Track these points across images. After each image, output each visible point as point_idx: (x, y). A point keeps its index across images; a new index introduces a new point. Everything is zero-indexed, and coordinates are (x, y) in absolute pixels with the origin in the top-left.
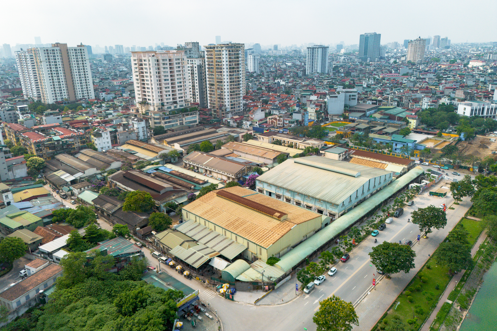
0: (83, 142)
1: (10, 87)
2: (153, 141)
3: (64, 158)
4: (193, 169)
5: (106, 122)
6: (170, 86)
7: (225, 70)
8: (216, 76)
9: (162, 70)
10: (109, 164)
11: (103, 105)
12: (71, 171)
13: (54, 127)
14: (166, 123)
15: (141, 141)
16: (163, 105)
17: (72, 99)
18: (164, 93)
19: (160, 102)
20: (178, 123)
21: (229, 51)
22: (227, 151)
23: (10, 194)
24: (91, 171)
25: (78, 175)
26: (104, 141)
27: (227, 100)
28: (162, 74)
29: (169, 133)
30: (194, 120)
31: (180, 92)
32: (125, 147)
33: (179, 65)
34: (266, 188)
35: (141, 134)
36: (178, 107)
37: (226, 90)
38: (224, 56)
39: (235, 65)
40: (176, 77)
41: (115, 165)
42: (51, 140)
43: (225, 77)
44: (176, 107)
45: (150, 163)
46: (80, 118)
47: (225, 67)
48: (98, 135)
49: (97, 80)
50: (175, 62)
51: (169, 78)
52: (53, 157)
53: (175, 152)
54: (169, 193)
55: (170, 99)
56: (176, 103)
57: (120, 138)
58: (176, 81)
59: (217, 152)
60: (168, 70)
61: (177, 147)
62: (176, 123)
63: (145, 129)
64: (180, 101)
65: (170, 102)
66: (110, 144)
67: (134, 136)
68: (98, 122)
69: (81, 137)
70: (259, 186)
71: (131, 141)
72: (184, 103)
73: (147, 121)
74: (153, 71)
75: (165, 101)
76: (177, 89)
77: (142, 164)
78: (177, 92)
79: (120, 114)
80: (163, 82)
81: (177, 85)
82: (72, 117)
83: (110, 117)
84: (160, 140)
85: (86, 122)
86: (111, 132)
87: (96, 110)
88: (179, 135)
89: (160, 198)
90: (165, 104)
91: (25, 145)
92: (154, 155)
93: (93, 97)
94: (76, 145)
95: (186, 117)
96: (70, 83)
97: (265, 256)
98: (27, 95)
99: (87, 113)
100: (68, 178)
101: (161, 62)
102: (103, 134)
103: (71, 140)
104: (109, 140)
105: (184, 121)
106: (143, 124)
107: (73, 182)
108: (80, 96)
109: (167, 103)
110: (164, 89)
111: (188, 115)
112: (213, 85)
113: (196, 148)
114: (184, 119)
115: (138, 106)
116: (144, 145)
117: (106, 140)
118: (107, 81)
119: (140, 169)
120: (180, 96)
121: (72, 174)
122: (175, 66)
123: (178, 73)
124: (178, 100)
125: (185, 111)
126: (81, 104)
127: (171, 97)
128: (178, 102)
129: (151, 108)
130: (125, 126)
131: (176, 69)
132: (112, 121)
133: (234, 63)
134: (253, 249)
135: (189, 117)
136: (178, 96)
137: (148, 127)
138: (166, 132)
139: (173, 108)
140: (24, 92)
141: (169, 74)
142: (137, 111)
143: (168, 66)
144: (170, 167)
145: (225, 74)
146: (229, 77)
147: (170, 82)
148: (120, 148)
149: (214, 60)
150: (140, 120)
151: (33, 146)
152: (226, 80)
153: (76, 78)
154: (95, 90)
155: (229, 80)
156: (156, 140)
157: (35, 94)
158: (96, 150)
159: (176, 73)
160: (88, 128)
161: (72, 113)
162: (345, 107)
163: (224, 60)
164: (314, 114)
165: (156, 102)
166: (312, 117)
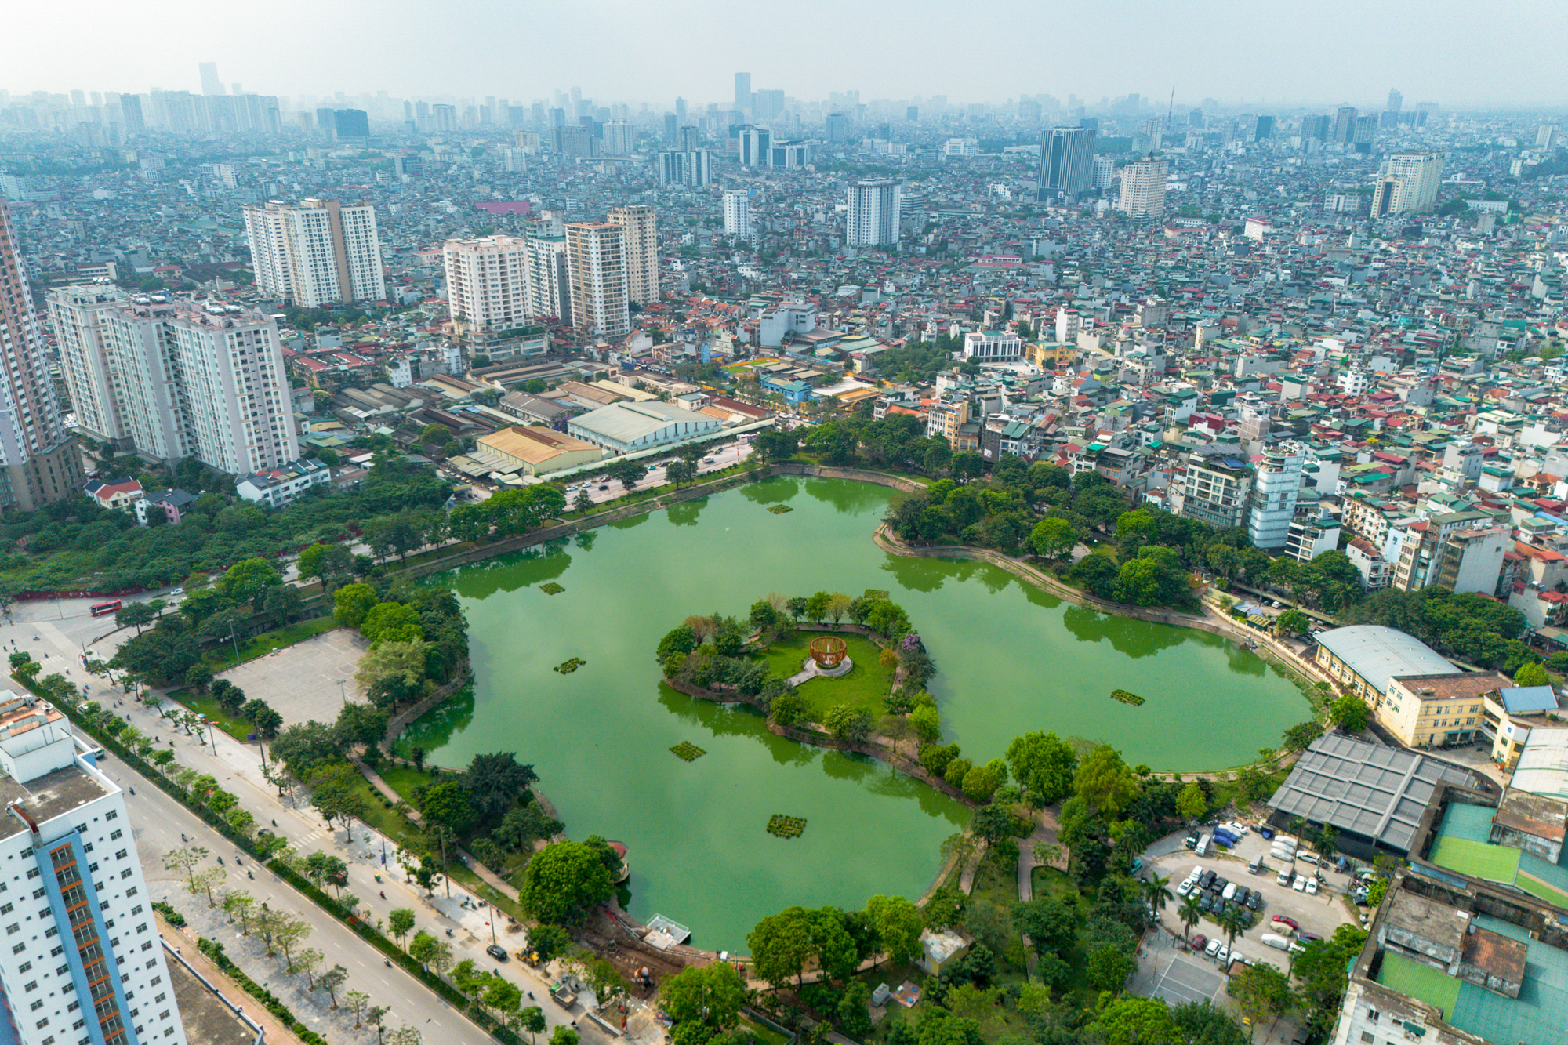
0: (375, 375)
1: (213, 260)
2: (469, 377)
3: (352, 392)
4: (510, 413)
5: (405, 347)
6: (500, 294)
7: (595, 267)
8: (582, 274)
9: (488, 271)
10: (408, 401)
11: (401, 316)
12: (365, 407)
13: (336, 352)
14: (492, 350)
15: (454, 376)
16: (489, 323)
17: (347, 300)
18: (491, 306)
19: (485, 318)
20: (512, 351)
21: (602, 237)
22: (562, 393)
23: (308, 423)
24: (387, 408)
25: (373, 412)
26: (402, 373)
27: (599, 316)
28: (488, 276)
29: (496, 366)
30: (539, 346)
31: (516, 303)
32: (430, 384)
34: (578, 432)
35: (454, 367)
36: (514, 326)
37: (598, 300)
38: (593, 245)
40: (510, 281)
41: (416, 403)
42: (336, 370)
43: (596, 278)
44: (510, 326)
45: (457, 402)
46: (366, 339)
47: (594, 261)
48: (395, 365)
49: (389, 255)
50: (508, 258)
51: (499, 283)
52: (338, 391)
53: (493, 391)
54: (468, 430)
55: (497, 314)
56: (509, 320)
57: (425, 370)
58: (511, 287)
59: (547, 394)
60: (498, 271)
61: (497, 385)
62: (509, 350)
63: (460, 360)
64: (516, 317)
65: (501, 319)
66: (410, 379)
67: (442, 369)
68: (394, 347)
69: (372, 367)
70: (570, 429)
71: (439, 376)
72: (523, 321)
73: (463, 348)
74: (475, 272)
75: (493, 317)
76: (512, 298)
77: (447, 403)
78: (512, 304)
79: (426, 334)
80: (490, 288)
81: (511, 293)
82: (354, 336)
83: (411, 339)
84: (478, 376)
85: (376, 345)
86: (411, 362)
87: (389, 325)
88: (507, 369)
89: (459, 433)
90: (493, 322)
91: (301, 375)
92: (465, 394)
93: (383, 296)
94: (366, 378)
95: (526, 342)
96: (343, 270)
97: (533, 472)
98: (264, 288)
99: (376, 331)
100: (363, 415)
101: (486, 259)
102: (401, 364)
103: (360, 370)
104: (409, 373)
105: (522, 349)
106: (457, 352)
107: (367, 419)
108: (360, 295)
109: (497, 320)
110: (491, 300)
111: (529, 339)
112: (578, 288)
113: (521, 387)
114: (522, 345)
115: (453, 323)
116: (455, 381)
117: (404, 373)
118: (407, 255)
119: (444, 408)
120: (517, 309)
121: (365, 410)
122: (508, 264)
124: (513, 315)
125: (523, 333)
126: (362, 312)
127: (502, 311)
128: (513, 319)
129: (472, 328)
130: (432, 354)
131: (509, 269)
132: (413, 344)
134: (526, 468)
135: (530, 342)
136: (513, 309)
137: (464, 356)
138: (491, 364)
139: (504, 328)
140: (259, 281)
141: (499, 277)
142: (452, 330)
143: (497, 265)
144: (481, 408)
145: (595, 272)
147: (500, 288)
148: (423, 384)
149: (580, 249)
150: (452, 346)
151: (314, 377)
152: (596, 283)
153: (355, 262)
154: (387, 279)
155: (601, 283)
156: (473, 375)
157: (282, 287)
158: (391, 385)
159: (509, 275)
160: (379, 355)
161: (353, 328)
162: (787, 334)
163: (593, 250)
164: (730, 345)
165: (480, 319)
166: (729, 350)
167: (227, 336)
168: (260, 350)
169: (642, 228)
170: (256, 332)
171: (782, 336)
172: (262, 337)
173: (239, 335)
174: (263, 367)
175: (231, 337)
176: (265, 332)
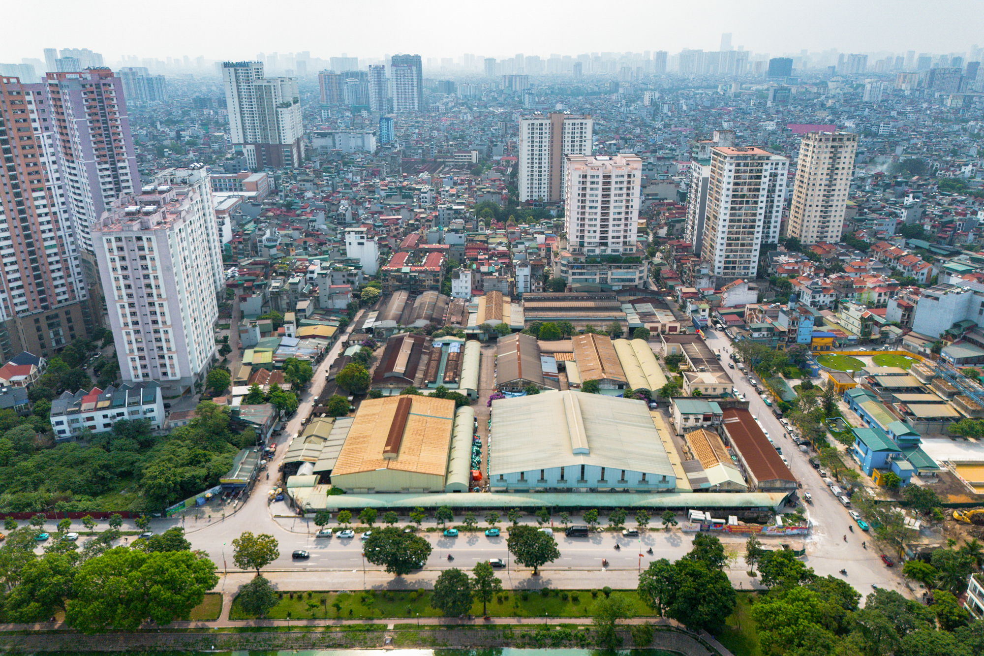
0: (437, 281)
3: (398, 296)
6: (599, 217)
7: (724, 198)
8: (713, 204)
9: (589, 191)
13: (436, 251)
14: (574, 274)
16: (582, 245)
17: (555, 198)
18: (587, 227)
19: (578, 240)
20: (597, 277)
21: (738, 165)
22: (567, 348)
23: (291, 327)
25: (377, 324)
26: (461, 284)
27: (718, 253)
30: (629, 277)
31: (616, 228)
32: (480, 300)
33: (621, 186)
35: (520, 286)
36: (609, 252)
37: (720, 235)
38: (726, 173)
39: (750, 190)
40: (612, 204)
41: (420, 323)
42: (399, 271)
44: (604, 251)
46: (493, 240)
47: (724, 192)
48: (455, 275)
50: (613, 180)
51: (600, 204)
52: (390, 292)
53: (506, 326)
54: (391, 379)
55: (593, 237)
56: (606, 244)
57: (485, 285)
58: (612, 211)
59: (550, 344)
60: (600, 192)
62: (594, 277)
63: (529, 279)
64: (613, 243)
65: (594, 243)
66: (469, 290)
67: (504, 286)
69: (435, 274)
71: (491, 293)
72: (620, 248)
74: (574, 191)
75: (586, 240)
76: (611, 222)
78: (611, 229)
79: (534, 245)
80: (587, 209)
81: (611, 217)
82: (487, 236)
83: (520, 247)
85: (485, 249)
90: (586, 244)
94: (427, 283)
95: (614, 271)
100: (369, 324)
101: (589, 179)
102: (461, 275)
103: (423, 275)
104: (469, 285)
105: (610, 276)
106: (527, 271)
109: (589, 243)
110: (587, 220)
111: (620, 268)
112: (709, 218)
113: (536, 329)
114: (610, 273)
115: (558, 239)
116: (492, 304)
117: (466, 284)
119: (435, 337)
120: (615, 234)
121: (377, 320)
122: (614, 186)
123: (617, 198)
124: (610, 240)
125: (614, 261)
126: (548, 211)
127: (598, 235)
128: (609, 244)
129: (568, 247)
131: (613, 192)
133: (746, 188)
135: (619, 270)
136: (610, 235)
137: (537, 276)
139: (598, 251)
141: (600, 198)
142: (558, 245)
143: (601, 186)
144: (468, 346)
146: (728, 212)
147: (599, 211)
148: (475, 299)
149: (716, 176)
150: (524, 265)
155: (728, 217)
158: (449, 295)
159: (613, 198)
162: (956, 325)
163: (725, 180)
164: (857, 323)
165: (573, 238)
166: (854, 329)
167: (104, 239)
168: (143, 258)
169: (835, 157)
170: (139, 239)
171: (948, 326)
172: (145, 244)
173: (119, 239)
174: (146, 277)
175: (109, 241)
176: (149, 240)
